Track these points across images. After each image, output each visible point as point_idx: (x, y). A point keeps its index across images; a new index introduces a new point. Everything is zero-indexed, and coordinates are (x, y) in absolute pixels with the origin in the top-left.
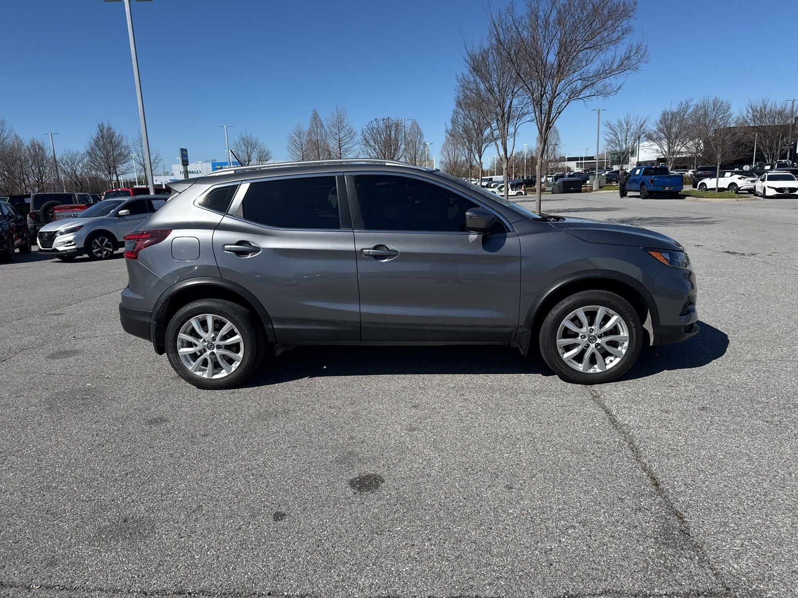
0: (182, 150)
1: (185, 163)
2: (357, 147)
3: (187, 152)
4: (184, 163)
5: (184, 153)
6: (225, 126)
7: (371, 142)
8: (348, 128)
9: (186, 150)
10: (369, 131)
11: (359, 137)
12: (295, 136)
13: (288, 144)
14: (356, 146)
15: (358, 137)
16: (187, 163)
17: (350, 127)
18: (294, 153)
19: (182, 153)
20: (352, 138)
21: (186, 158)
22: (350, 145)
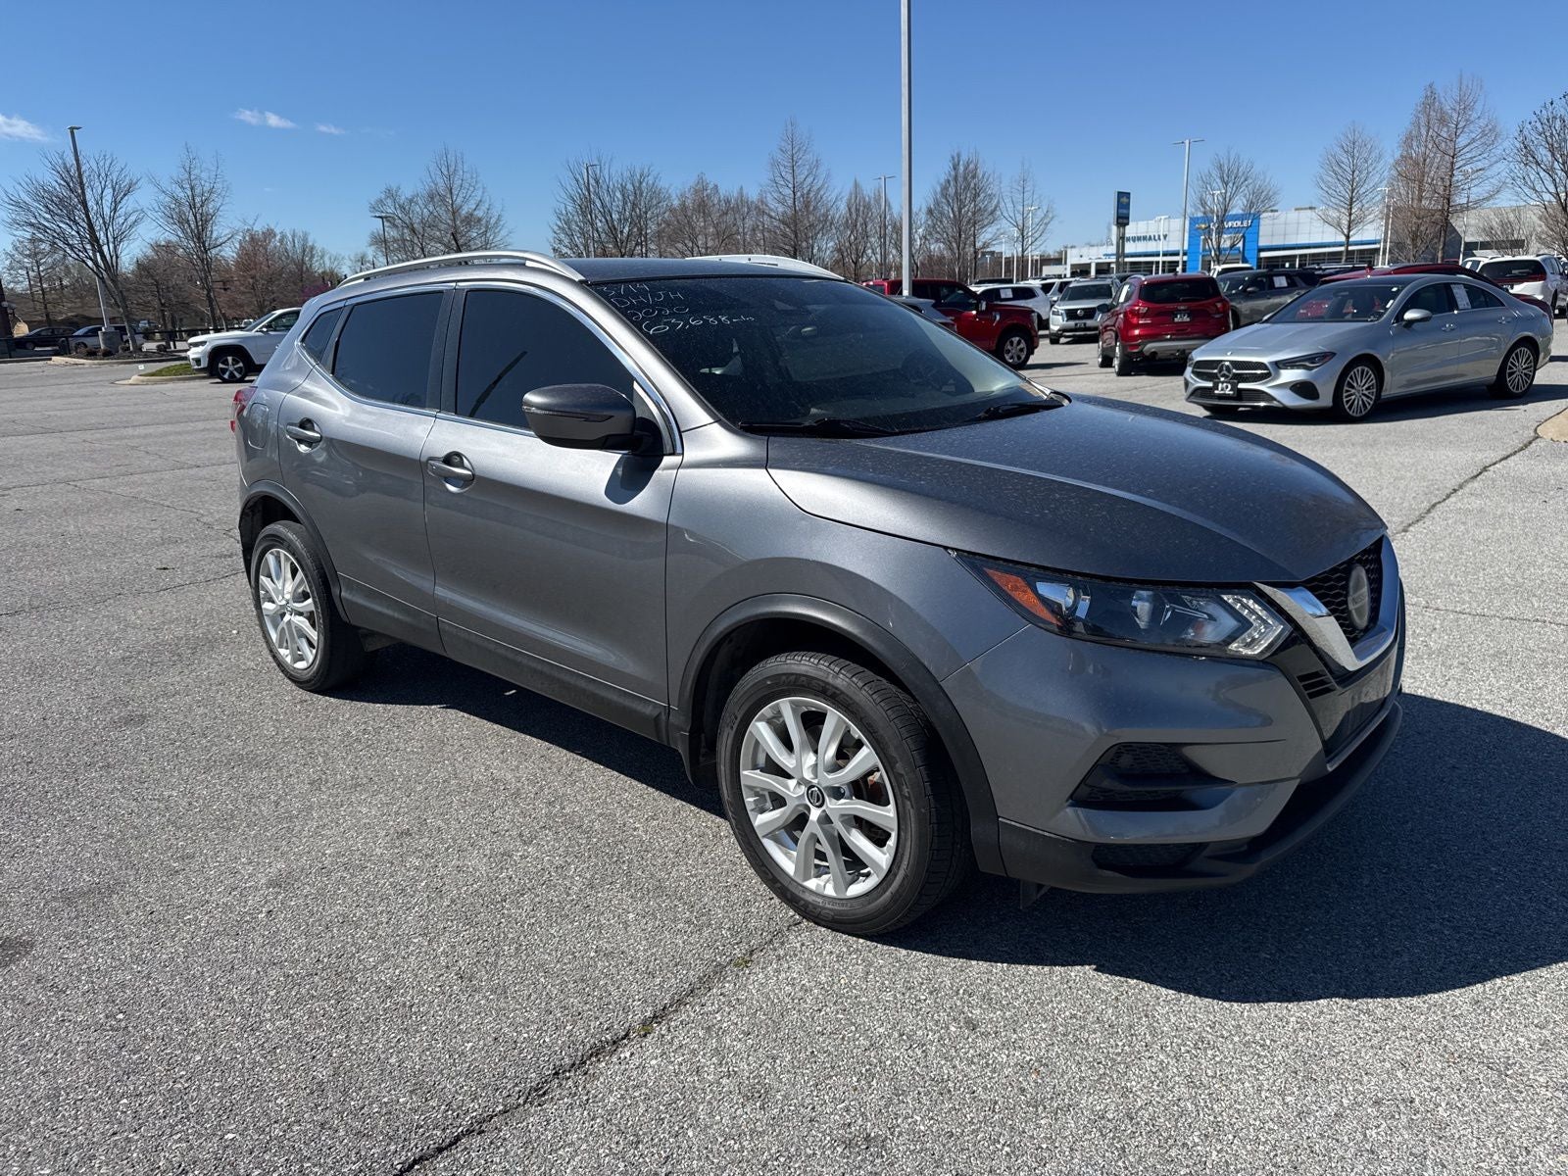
0: (1121, 195)
1: (1122, 220)
2: (1501, 166)
3: (1129, 198)
4: (1120, 221)
5: (1123, 201)
6: (1187, 142)
7: (1543, 154)
8: (1482, 122)
9: (1129, 194)
10: (1538, 125)
11: (1509, 144)
12: (1339, 151)
13: (1321, 170)
14: (1498, 165)
15: (1506, 144)
16: (1125, 221)
17: (1490, 121)
18: (1330, 191)
19: (1118, 202)
20: (1488, 146)
21: (1125, 211)
22: (1480, 165)
